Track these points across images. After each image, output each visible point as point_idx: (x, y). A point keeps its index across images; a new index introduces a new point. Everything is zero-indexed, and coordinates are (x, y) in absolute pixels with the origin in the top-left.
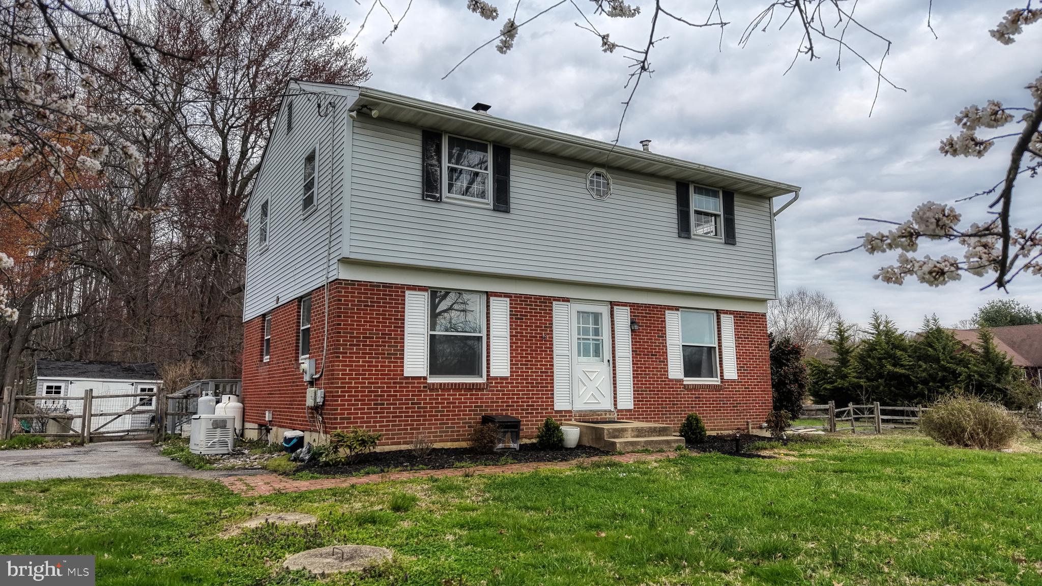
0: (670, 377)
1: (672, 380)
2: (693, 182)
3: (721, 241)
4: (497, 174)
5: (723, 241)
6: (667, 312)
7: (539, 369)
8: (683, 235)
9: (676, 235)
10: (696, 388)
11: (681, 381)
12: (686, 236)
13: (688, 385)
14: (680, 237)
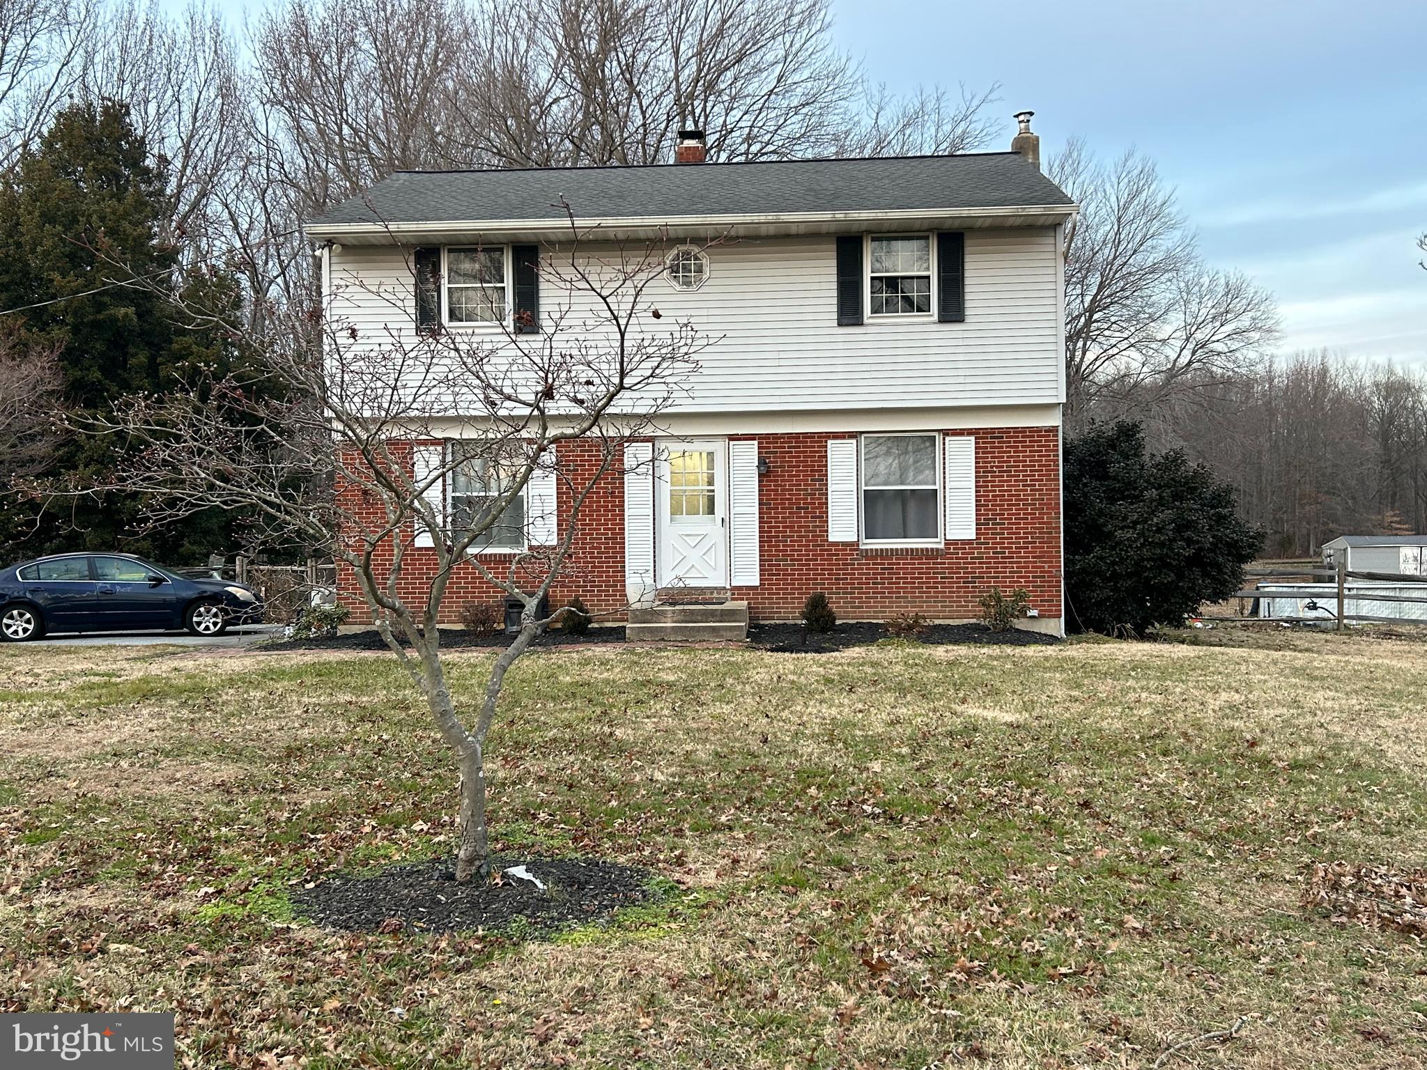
0: (830, 539)
1: (836, 544)
2: (869, 232)
3: (931, 319)
4: (519, 284)
5: (936, 318)
6: (830, 442)
7: (602, 534)
8: (845, 321)
9: (835, 323)
10: (882, 554)
11: (853, 546)
12: (852, 322)
13: (867, 550)
14: (840, 325)
